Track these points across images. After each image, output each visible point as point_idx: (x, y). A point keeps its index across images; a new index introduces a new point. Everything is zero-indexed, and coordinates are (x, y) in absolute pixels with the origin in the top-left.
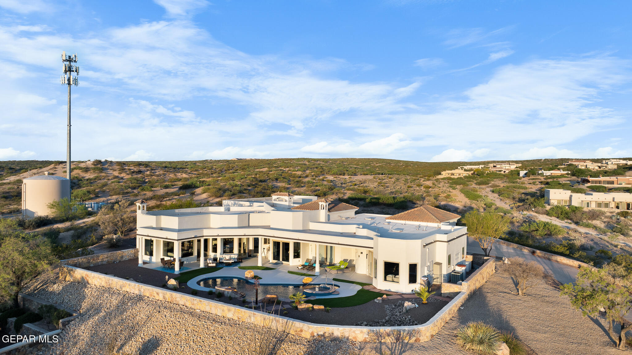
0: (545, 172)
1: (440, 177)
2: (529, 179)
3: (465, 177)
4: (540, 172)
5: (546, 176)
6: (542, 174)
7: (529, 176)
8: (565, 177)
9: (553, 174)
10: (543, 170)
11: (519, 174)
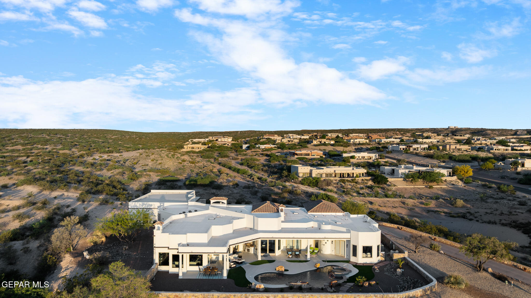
0: (261, 146)
1: (183, 150)
2: (252, 152)
3: (204, 150)
4: (257, 146)
5: (262, 149)
6: (259, 147)
7: (251, 149)
8: (274, 150)
9: (266, 148)
10: (259, 145)
11: (241, 147)
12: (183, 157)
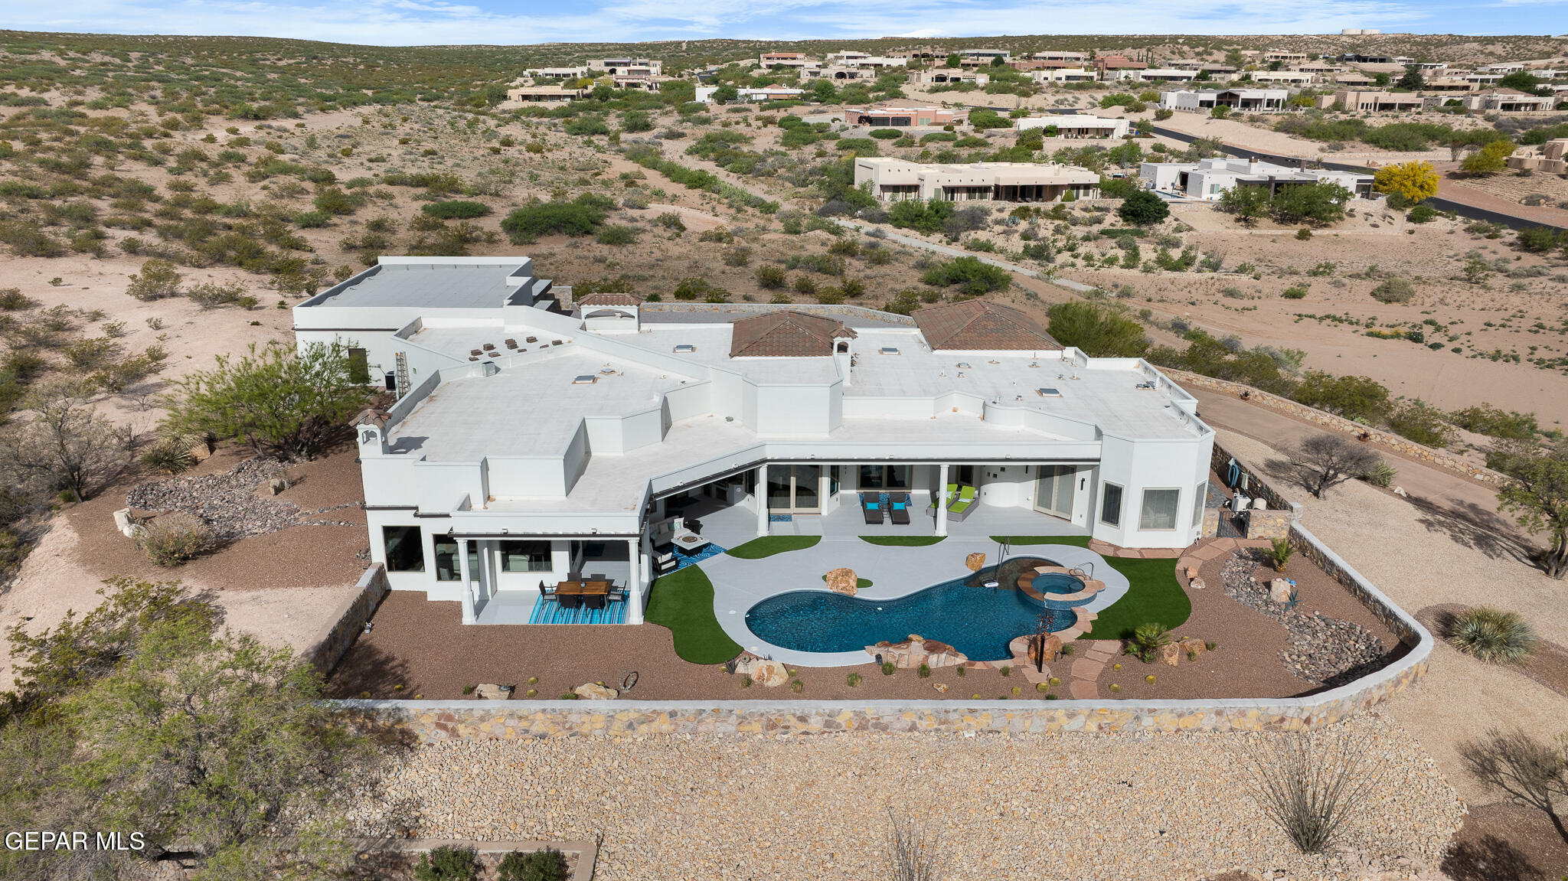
0: (754, 91)
1: (506, 105)
4: (743, 91)
6: (748, 96)
7: (724, 103)
8: (798, 103)
10: (748, 87)
11: (693, 95)
12: (504, 131)
